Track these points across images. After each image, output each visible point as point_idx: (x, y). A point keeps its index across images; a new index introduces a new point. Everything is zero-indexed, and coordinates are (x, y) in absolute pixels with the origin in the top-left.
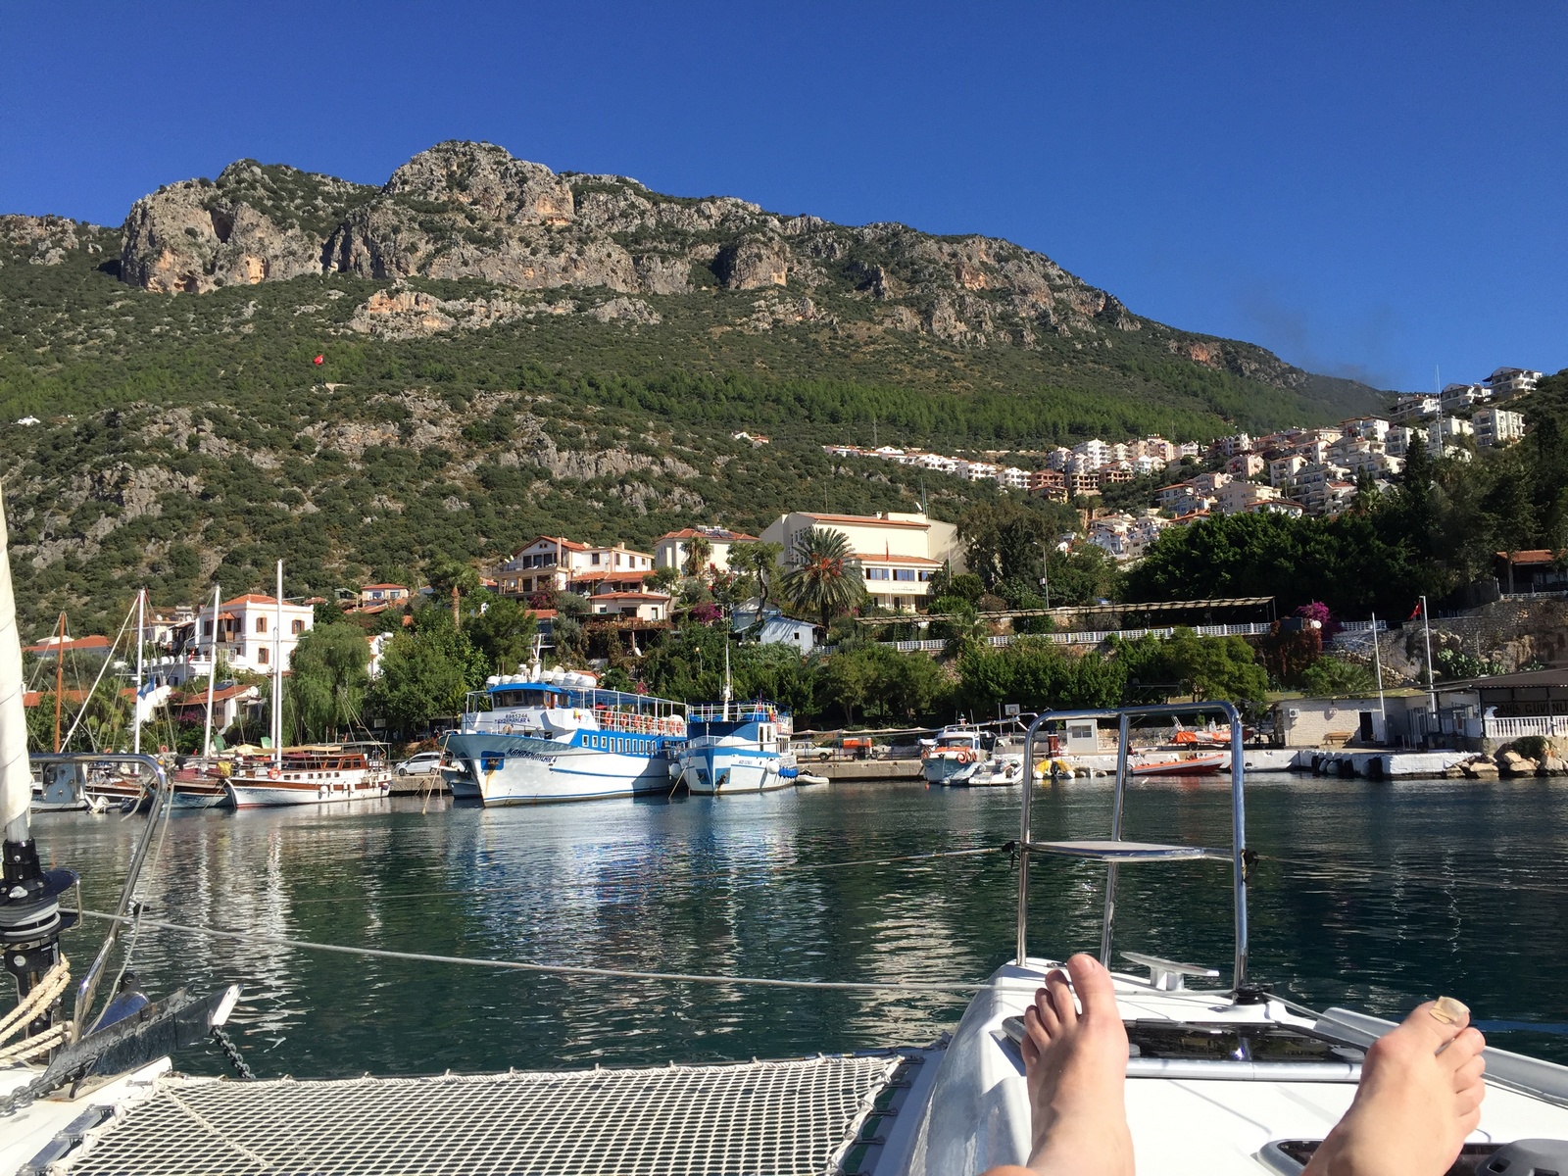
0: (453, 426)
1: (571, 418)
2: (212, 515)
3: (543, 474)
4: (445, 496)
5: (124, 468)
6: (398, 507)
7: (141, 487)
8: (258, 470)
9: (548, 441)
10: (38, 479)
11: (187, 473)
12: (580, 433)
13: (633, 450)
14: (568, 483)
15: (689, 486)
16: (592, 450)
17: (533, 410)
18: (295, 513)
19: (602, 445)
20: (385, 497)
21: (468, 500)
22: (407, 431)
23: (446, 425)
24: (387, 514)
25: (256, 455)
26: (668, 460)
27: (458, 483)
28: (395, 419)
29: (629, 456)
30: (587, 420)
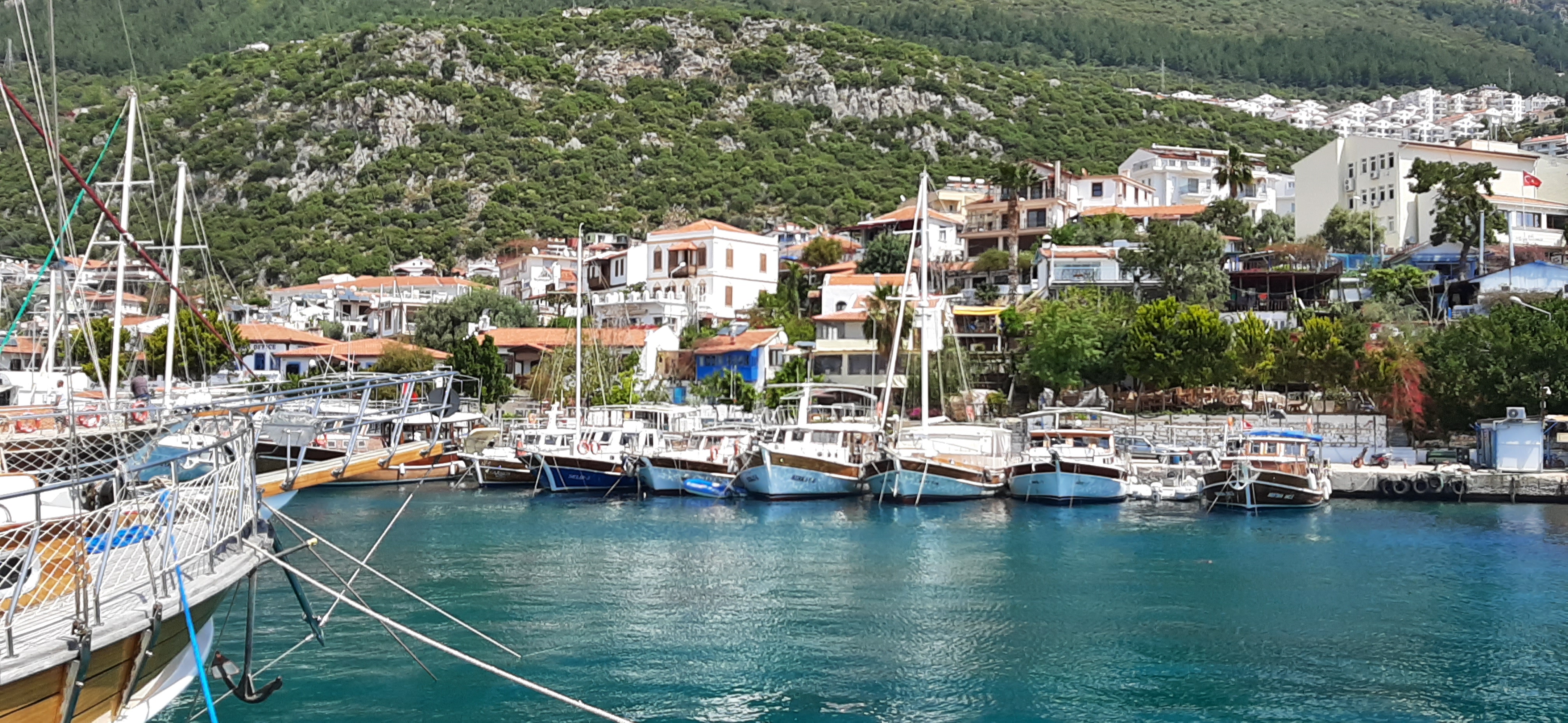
0: (719, 57)
1: (850, 51)
2: (474, 149)
3: (823, 113)
4: (718, 135)
5: (380, 95)
6: (666, 145)
7: (399, 117)
8: (516, 102)
9: (827, 76)
10: (287, 105)
11: (445, 102)
12: (861, 66)
13: (920, 88)
14: (850, 125)
15: (983, 130)
16: (876, 88)
17: (807, 40)
18: (561, 150)
19: (886, 83)
20: (654, 135)
21: (744, 140)
22: (671, 63)
23: (712, 55)
24: (656, 152)
25: (514, 86)
26: (960, 100)
27: (730, 121)
28: (659, 49)
29: (916, 95)
30: (866, 53)
